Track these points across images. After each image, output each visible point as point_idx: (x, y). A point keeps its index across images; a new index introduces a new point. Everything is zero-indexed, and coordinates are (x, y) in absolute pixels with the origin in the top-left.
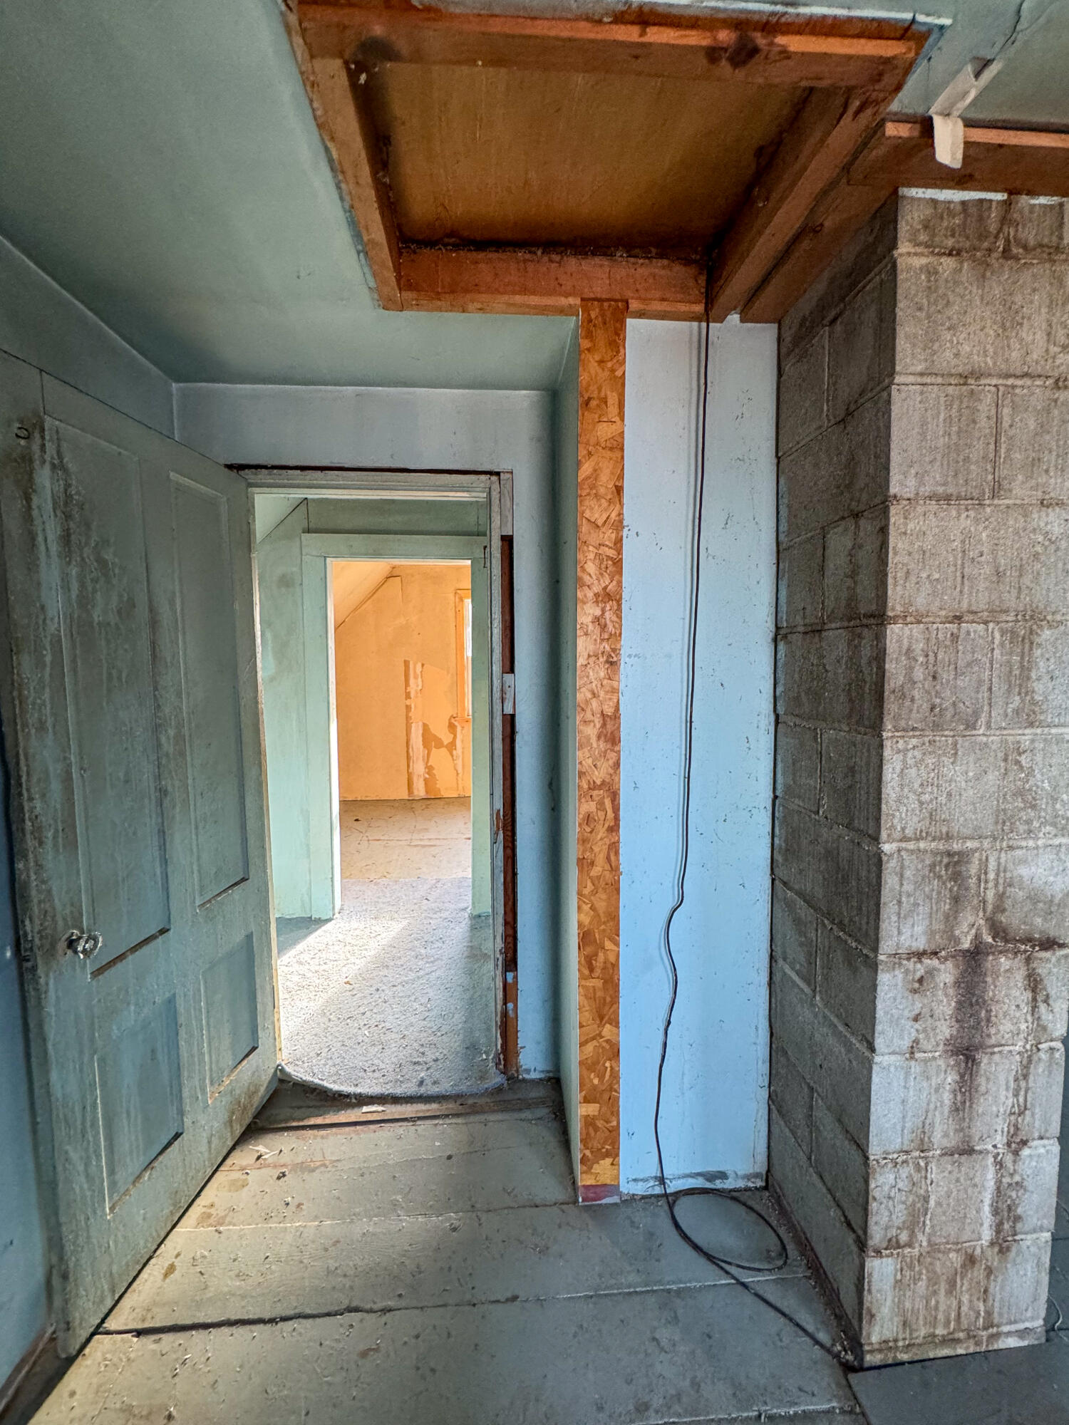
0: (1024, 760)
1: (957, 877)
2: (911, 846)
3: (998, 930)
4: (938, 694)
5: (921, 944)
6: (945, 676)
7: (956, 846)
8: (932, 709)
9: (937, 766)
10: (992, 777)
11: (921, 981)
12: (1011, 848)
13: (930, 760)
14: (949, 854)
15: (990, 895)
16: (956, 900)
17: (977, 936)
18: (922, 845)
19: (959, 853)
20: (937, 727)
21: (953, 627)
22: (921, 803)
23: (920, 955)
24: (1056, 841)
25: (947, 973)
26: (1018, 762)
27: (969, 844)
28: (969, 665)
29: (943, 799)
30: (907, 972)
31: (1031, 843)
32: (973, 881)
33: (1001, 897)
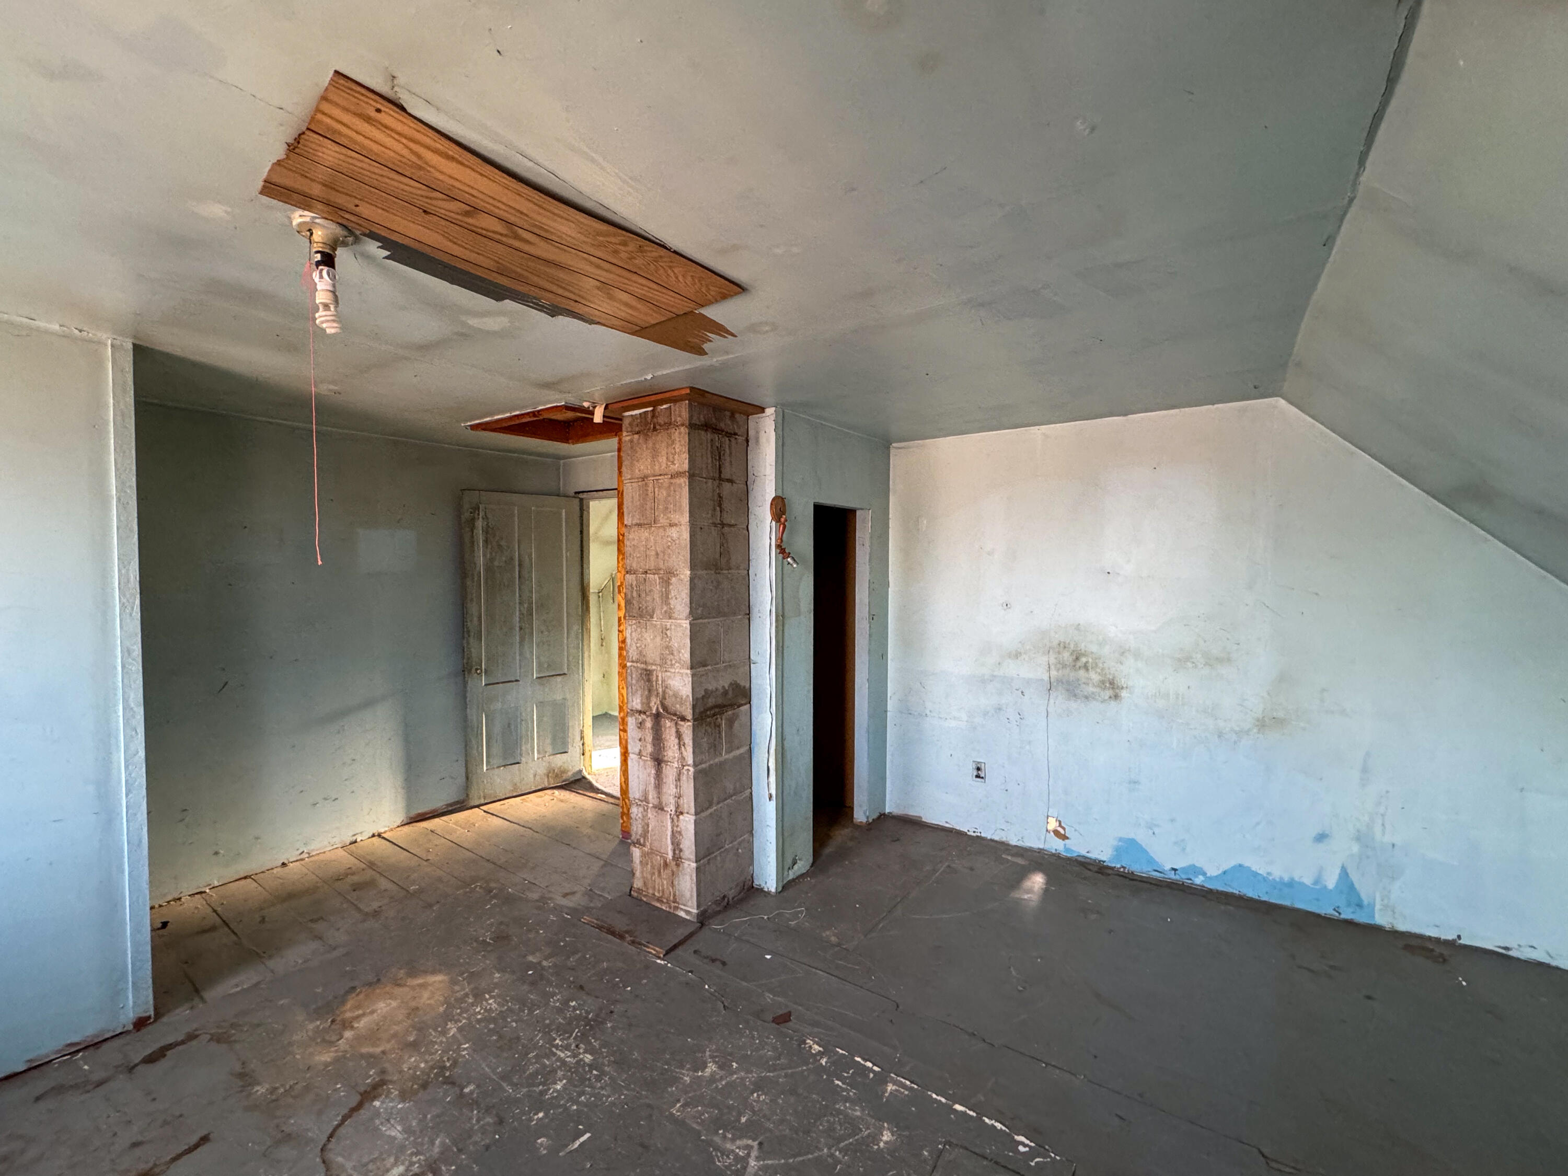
0: (668, 633)
1: (649, 680)
2: (635, 664)
3: (665, 708)
4: (641, 603)
5: (639, 707)
6: (643, 595)
7: (649, 668)
8: (640, 608)
9: (641, 632)
10: (658, 639)
11: (641, 723)
12: (666, 671)
13: (639, 630)
14: (646, 670)
15: (660, 690)
16: (650, 691)
17: (657, 708)
18: (639, 665)
19: (649, 670)
20: (641, 616)
21: (644, 576)
22: (637, 647)
23: (640, 712)
24: (682, 671)
25: (649, 724)
26: (666, 634)
27: (654, 667)
28: (650, 591)
29: (643, 646)
30: (636, 719)
31: (673, 671)
32: (654, 683)
33: (664, 692)
